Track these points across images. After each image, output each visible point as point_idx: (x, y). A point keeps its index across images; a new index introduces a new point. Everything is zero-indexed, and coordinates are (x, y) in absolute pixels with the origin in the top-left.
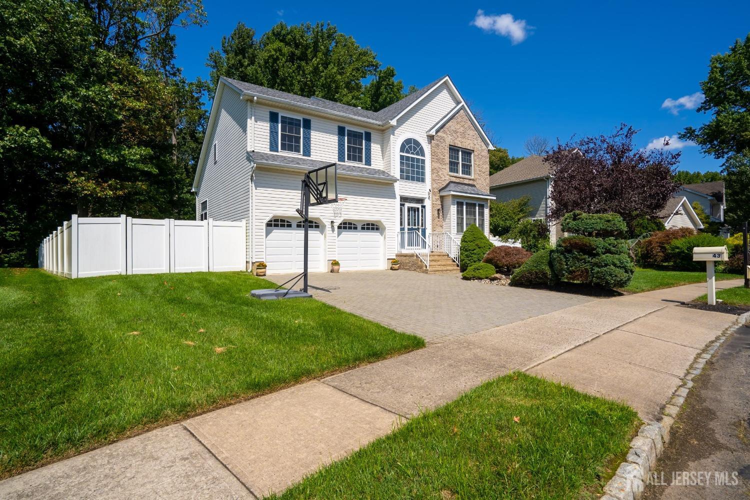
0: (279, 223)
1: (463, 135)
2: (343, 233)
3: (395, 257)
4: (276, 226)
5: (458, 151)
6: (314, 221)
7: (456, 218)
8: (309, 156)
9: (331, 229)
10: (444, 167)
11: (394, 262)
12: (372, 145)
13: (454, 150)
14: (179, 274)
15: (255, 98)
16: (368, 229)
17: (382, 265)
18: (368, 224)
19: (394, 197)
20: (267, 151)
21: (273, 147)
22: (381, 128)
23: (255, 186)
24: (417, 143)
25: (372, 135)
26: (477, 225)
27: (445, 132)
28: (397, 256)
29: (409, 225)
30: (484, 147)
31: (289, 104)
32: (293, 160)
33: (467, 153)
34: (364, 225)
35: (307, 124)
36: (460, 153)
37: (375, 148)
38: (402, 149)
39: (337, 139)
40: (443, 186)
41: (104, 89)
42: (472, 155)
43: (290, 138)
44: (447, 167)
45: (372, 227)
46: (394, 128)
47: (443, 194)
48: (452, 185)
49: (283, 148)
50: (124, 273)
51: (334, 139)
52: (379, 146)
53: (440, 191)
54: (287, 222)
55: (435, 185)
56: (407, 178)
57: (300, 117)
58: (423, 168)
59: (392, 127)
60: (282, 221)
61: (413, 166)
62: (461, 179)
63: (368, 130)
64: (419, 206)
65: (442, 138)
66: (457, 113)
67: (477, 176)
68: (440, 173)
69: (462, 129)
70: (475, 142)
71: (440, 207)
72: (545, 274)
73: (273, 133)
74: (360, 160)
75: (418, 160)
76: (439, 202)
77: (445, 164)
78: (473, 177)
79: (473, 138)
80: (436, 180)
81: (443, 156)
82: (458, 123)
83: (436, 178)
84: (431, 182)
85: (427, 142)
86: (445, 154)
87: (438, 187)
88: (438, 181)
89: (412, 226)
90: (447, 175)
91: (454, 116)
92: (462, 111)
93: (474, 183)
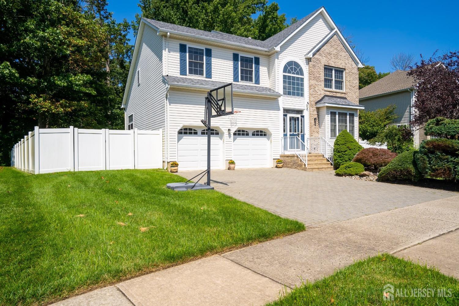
0: (188, 131)
1: (336, 56)
2: (238, 138)
3: (279, 158)
4: (185, 133)
5: (332, 70)
6: (215, 129)
7: (330, 125)
8: (211, 78)
9: (228, 136)
10: (319, 83)
11: (279, 161)
12: (260, 67)
13: (328, 69)
14: (113, 171)
15: (168, 34)
16: (258, 135)
17: (270, 164)
18: (258, 131)
19: (279, 110)
20: (178, 75)
21: (183, 72)
22: (267, 53)
23: (169, 103)
24: (297, 64)
25: (260, 60)
26: (348, 131)
27: (320, 55)
28: (281, 156)
29: (290, 131)
30: (354, 65)
31: (194, 37)
32: (198, 81)
33: (340, 71)
34: (254, 132)
35: (209, 53)
36: (333, 72)
37: (263, 70)
38: (285, 70)
39: (232, 63)
40: (319, 99)
41: (56, 31)
42: (344, 73)
43: (196, 64)
44: (323, 84)
45: (260, 133)
46: (278, 53)
47: (318, 106)
48: (326, 98)
49: (191, 72)
50: (72, 170)
51: (230, 64)
52: (266, 69)
53: (316, 103)
54: (194, 130)
55: (312, 99)
56: (289, 94)
57: (203, 47)
58: (302, 85)
59: (277, 52)
60: (190, 129)
61: (294, 84)
62: (334, 93)
63: (257, 56)
64: (299, 116)
65: (318, 59)
66: (331, 38)
67: (348, 90)
68: (316, 89)
69: (335, 51)
70: (347, 61)
71: (316, 116)
72: (409, 172)
73: (183, 60)
74: (251, 80)
75: (298, 78)
76: (316, 113)
77: (320, 81)
78: (344, 91)
79: (345, 59)
80: (313, 94)
81: (319, 75)
82: (332, 46)
83: (313, 93)
84: (309, 96)
85: (305, 63)
86: (320, 73)
87: (315, 100)
88: (315, 95)
89: (293, 132)
90: (323, 90)
91: (328, 41)
92: (335, 36)
93: (346, 96)
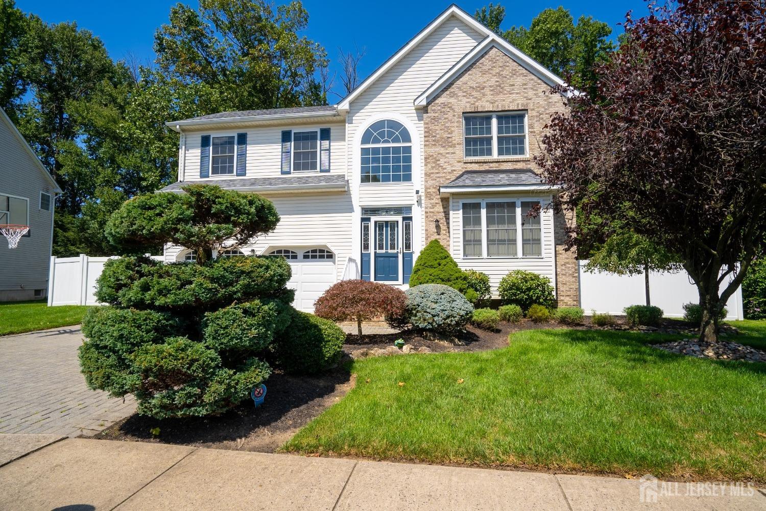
1: (498, 89)
5: (489, 118)
10: (451, 150)
12: (333, 143)
13: (476, 118)
15: (178, 127)
16: (314, 257)
19: (351, 210)
20: (198, 178)
24: (394, 125)
25: (331, 131)
27: (453, 95)
29: (380, 248)
30: (555, 97)
33: (513, 117)
34: (308, 252)
35: (242, 139)
36: (494, 121)
37: (336, 147)
38: (366, 138)
39: (280, 147)
40: (449, 182)
42: (526, 119)
44: (460, 149)
45: (319, 254)
46: (348, 115)
48: (468, 176)
53: (441, 190)
55: (430, 183)
56: (376, 179)
57: (234, 133)
58: (408, 159)
59: (345, 112)
61: (386, 160)
62: (491, 165)
63: (325, 126)
64: (399, 218)
65: (444, 105)
66: (482, 56)
67: (537, 153)
68: (442, 162)
69: (495, 79)
70: (531, 94)
71: (441, 216)
73: (204, 157)
74: (313, 167)
75: (397, 149)
76: (440, 208)
77: (454, 146)
78: (528, 156)
79: (525, 89)
80: (433, 173)
81: (449, 133)
82: (484, 73)
83: (432, 171)
84: (423, 179)
85: (416, 118)
86: (453, 129)
87: (437, 184)
88: (438, 175)
89: (387, 249)
90: (459, 162)
91: (474, 64)
92: (494, 50)
93: (529, 166)
